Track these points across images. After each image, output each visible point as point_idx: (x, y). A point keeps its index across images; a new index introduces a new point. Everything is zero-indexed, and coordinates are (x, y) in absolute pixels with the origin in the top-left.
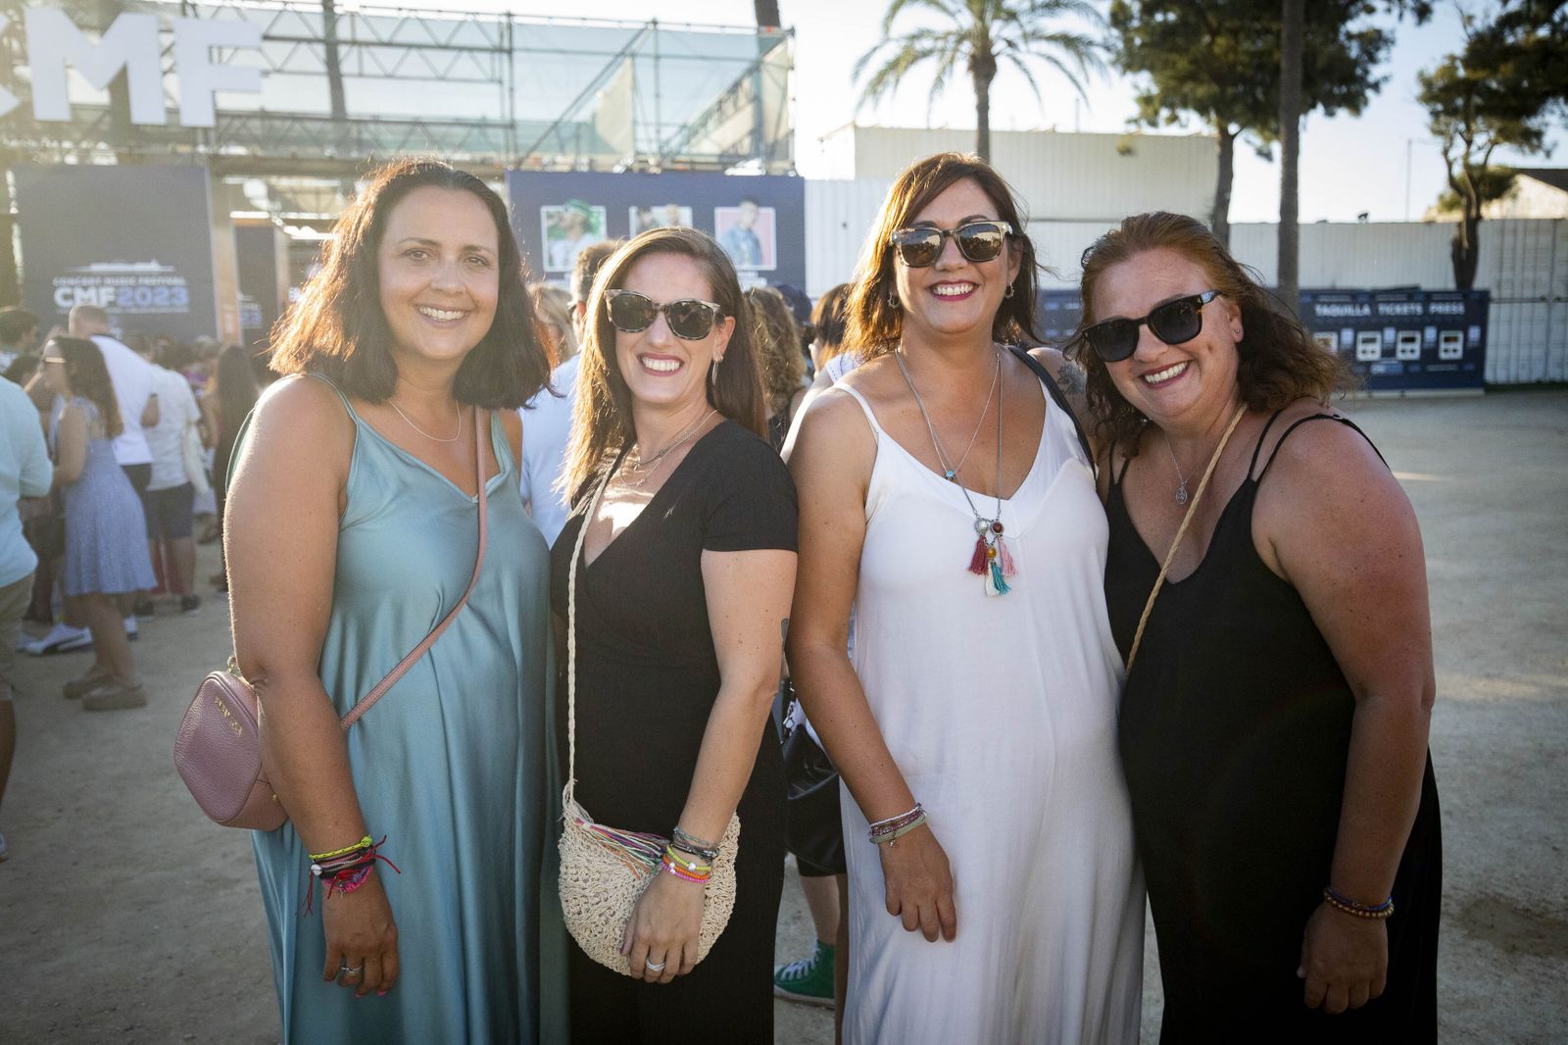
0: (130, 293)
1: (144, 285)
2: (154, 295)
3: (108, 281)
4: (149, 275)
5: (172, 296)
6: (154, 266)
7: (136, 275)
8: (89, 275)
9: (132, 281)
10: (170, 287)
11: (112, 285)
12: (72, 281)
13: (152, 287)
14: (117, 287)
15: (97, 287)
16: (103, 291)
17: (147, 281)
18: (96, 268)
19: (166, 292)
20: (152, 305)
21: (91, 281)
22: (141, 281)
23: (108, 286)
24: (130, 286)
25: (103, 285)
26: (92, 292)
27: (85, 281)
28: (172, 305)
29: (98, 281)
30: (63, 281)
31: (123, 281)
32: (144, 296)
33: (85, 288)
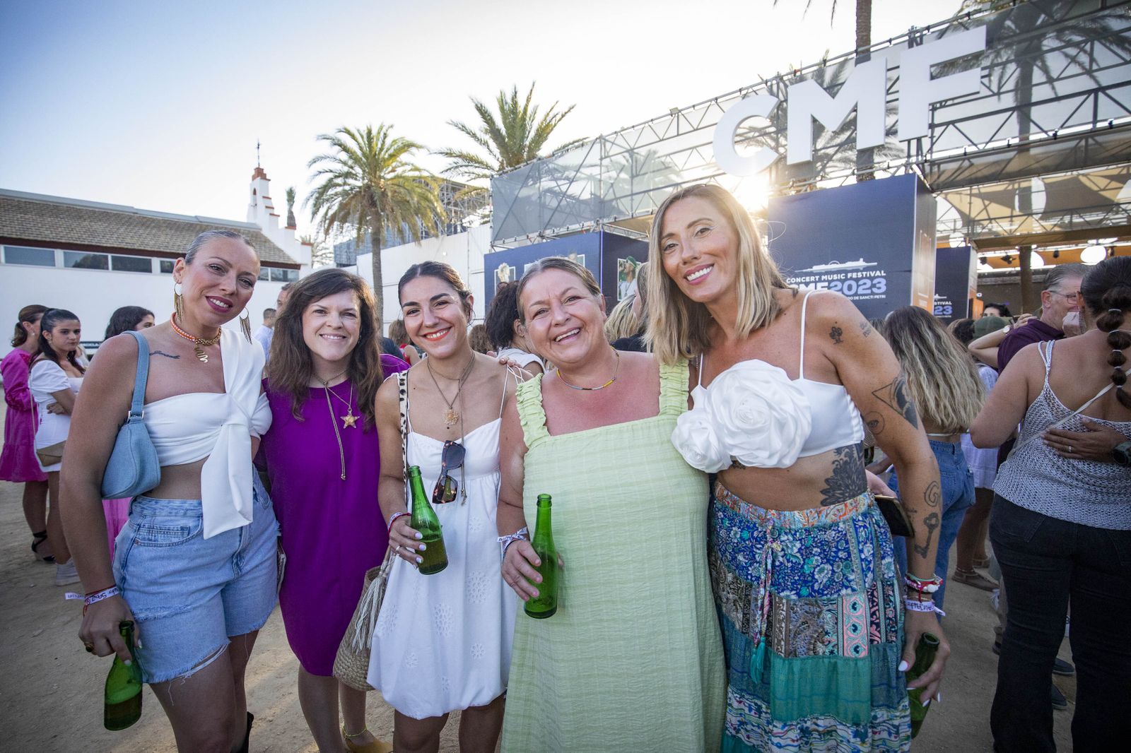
0: (839, 284)
1: (851, 279)
2: (858, 286)
3: (823, 277)
4: (857, 271)
5: (873, 286)
6: (861, 263)
7: (846, 272)
8: (812, 274)
9: (842, 276)
10: (871, 279)
11: (828, 281)
12: (798, 280)
13: (857, 280)
14: (830, 282)
15: (816, 282)
16: (819, 285)
17: (854, 275)
18: (816, 268)
19: (869, 283)
20: (856, 294)
21: (812, 278)
22: (849, 275)
23: (824, 281)
24: (840, 280)
25: (820, 281)
26: (812, 285)
27: (808, 279)
28: (873, 293)
29: (817, 277)
30: (793, 280)
31: (835, 277)
32: (850, 288)
33: (807, 284)
